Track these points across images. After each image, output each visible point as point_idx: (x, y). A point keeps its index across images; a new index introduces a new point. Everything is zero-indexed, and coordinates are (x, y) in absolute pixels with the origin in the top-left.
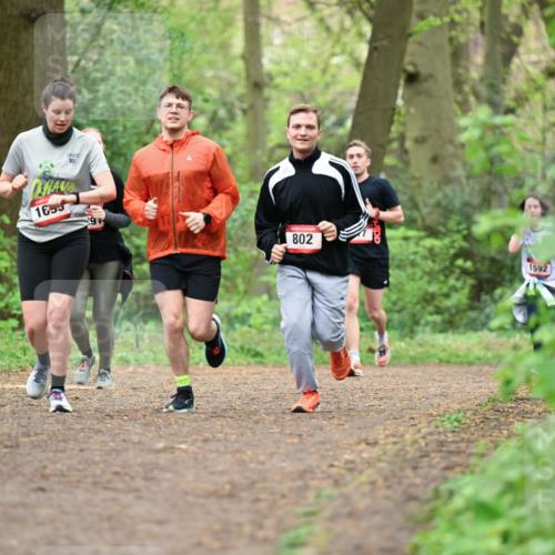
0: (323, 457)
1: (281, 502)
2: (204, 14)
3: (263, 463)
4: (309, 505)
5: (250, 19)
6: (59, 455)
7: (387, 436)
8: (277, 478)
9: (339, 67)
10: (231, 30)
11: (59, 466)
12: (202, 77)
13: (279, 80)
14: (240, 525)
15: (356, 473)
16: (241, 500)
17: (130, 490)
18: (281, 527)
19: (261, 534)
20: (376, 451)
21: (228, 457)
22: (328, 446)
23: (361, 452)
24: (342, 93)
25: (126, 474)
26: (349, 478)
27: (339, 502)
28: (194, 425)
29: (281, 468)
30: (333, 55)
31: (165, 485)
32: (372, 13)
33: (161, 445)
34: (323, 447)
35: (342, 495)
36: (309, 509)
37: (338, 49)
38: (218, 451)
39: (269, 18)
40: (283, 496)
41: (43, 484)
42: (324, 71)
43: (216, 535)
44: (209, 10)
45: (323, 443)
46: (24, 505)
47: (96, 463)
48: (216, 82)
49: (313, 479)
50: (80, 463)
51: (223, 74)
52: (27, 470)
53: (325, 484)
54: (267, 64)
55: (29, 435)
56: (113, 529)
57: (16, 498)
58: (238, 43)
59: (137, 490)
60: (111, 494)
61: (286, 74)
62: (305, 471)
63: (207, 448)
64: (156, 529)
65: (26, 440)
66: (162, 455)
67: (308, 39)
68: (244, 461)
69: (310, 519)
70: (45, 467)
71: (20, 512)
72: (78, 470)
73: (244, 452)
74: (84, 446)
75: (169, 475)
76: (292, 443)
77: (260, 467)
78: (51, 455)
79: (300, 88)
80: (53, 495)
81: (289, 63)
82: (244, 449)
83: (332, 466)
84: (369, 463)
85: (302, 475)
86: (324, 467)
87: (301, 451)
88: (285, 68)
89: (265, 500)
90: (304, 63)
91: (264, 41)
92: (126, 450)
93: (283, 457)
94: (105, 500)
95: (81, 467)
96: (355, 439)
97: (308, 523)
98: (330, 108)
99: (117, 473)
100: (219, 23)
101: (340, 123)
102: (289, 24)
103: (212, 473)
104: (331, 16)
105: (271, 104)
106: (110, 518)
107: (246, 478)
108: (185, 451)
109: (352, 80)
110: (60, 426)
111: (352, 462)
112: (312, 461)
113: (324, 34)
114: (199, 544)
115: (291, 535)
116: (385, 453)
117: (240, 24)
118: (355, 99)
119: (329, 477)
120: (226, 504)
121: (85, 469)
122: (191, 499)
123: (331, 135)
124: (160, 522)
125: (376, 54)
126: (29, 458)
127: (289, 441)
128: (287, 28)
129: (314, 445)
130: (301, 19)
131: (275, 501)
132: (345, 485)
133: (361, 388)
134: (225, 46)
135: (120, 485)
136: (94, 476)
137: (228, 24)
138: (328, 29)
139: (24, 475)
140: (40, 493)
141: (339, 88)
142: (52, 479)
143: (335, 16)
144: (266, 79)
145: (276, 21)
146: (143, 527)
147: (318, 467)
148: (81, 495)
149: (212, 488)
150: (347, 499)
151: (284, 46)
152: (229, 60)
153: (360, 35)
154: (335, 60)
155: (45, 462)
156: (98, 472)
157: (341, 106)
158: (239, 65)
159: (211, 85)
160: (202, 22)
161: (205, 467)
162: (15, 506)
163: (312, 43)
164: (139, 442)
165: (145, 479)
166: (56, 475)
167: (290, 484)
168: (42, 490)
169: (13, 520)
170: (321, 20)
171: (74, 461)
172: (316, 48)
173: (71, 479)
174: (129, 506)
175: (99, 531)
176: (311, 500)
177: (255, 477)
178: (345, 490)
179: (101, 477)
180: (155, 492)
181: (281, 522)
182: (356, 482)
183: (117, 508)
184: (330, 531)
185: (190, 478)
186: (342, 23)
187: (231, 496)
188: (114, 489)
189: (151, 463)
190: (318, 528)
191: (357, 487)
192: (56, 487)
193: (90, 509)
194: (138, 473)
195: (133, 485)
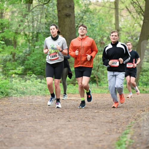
0: (133, 114)
1: (123, 124)
2: (106, 14)
3: (119, 115)
4: (129, 125)
5: (116, 16)
6: (73, 113)
7: (147, 109)
8: (122, 119)
9: (136, 26)
10: (112, 18)
11: (73, 116)
12: (106, 29)
13: (123, 29)
14: (114, 129)
15: (140, 118)
16: (114, 123)
17: (89, 121)
18: (123, 130)
19: (118, 131)
20: (144, 113)
21: (111, 114)
22: (134, 112)
23: (141, 113)
24: (137, 32)
25: (88, 118)
26: (138, 119)
27: (136, 124)
28: (103, 107)
29: (123, 116)
30: (135, 23)
31: (97, 120)
32: (144, 14)
33: (96, 111)
35: (136, 123)
37: (136, 22)
38: (109, 113)
39: (121, 15)
40: (123, 123)
41: (69, 120)
42: (133, 27)
43: (108, 131)
44: (107, 14)
45: (132, 111)
46: (65, 125)
47: (81, 115)
48: (109, 30)
49: (130, 119)
50: (78, 115)
51: (110, 28)
52: (66, 117)
53: (133, 120)
54: (120, 26)
55: (66, 109)
56: (85, 130)
57: (63, 123)
58: (114, 21)
59: (91, 121)
60: (85, 122)
61: (124, 28)
62: (128, 117)
63: (106, 112)
64: (95, 130)
65: (66, 110)
66: (96, 114)
67: (130, 20)
68: (115, 115)
69: (130, 128)
70: (70, 116)
71: (64, 126)
72: (78, 117)
73: (115, 113)
74: (79, 111)
75: (98, 118)
76: (126, 111)
77: (118, 116)
78: (71, 113)
79: (127, 31)
80: (72, 122)
81: (125, 25)
82: (115, 112)
83: (134, 116)
84: (143, 115)
85: (128, 118)
86: (133, 116)
87: (128, 112)
88: (124, 27)
89: (120, 124)
90: (128, 25)
91: (119, 20)
92: (88, 112)
93: (123, 114)
94: (83, 124)
95: (78, 116)
96: (140, 110)
97: (129, 129)
98: (134, 35)
99: (86, 118)
100: (109, 17)
101: (137, 39)
102: (125, 17)
103: (107, 118)
104: (134, 15)
105: (121, 35)
106: (84, 128)
107: (115, 119)
108: (102, 113)
109: (139, 29)
110: (73, 107)
111: (139, 115)
112: (130, 115)
113: (133, 19)
114: (104, 133)
115: (125, 131)
116: (146, 113)
117: (114, 16)
118: (140, 33)
119: (134, 118)
120: (111, 124)
121: (79, 117)
122: (103, 123)
123: (135, 42)
124: (96, 129)
125: (144, 23)
126: (67, 114)
127: (125, 110)
128: (125, 18)
129: (130, 111)
130: (128, 16)
131: (121, 124)
132: (137, 120)
133: (141, 99)
134: (111, 22)
135: (87, 120)
136: (81, 118)
137: (111, 17)
138: (134, 18)
139: (65, 118)
140: (69, 122)
141: (136, 31)
142: (71, 119)
143: (136, 15)
144: (120, 29)
145: (122, 16)
146: (92, 130)
147: (131, 116)
148: (78, 123)
149: (107, 121)
150: (138, 123)
151: (124, 22)
152: (111, 25)
153: (141, 19)
154: (135, 25)
155: (70, 115)
156: (82, 117)
157: (137, 35)
158: (114, 26)
159: (107, 30)
160: (106, 16)
161: (106, 116)
162: (63, 125)
163: (130, 21)
164: (91, 111)
165: (92, 119)
166: (72, 118)
167: (125, 120)
168: (69, 121)
169: (63, 128)
170: (132, 16)
171: (77, 115)
172: (131, 22)
173: (76, 119)
174: (89, 125)
175: (82, 130)
176: (130, 124)
177: (117, 119)
178: (137, 121)
179: (83, 118)
180: (95, 122)
181: (123, 129)
182: (140, 120)
183: (86, 125)
184: (134, 131)
185: (103, 119)
186: (137, 16)
187: (112, 123)
188: (85, 121)
189: (94, 115)
190: (131, 130)
191: (140, 121)
192: (73, 121)
193: (80, 126)
194: (91, 117)
195: (90, 120)
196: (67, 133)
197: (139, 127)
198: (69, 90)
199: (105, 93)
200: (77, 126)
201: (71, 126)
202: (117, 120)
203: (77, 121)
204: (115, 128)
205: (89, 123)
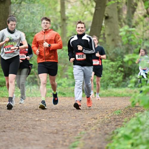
0: (82, 122)
1: (71, 135)
3: (65, 124)
4: (78, 136)
5: (62, 1)
6: (9, 122)
7: (100, 117)
8: (69, 128)
9: (86, 15)
10: (57, 5)
11: (9, 125)
13: (70, 18)
14: (59, 141)
15: (91, 127)
16: (59, 134)
18: (70, 142)
19: (65, 144)
20: (97, 121)
21: (56, 122)
22: (83, 119)
23: (93, 121)
24: (87, 22)
25: (27, 127)
26: (89, 128)
27: (86, 135)
28: (46, 114)
29: (71, 125)
30: (85, 11)
31: (38, 130)
33: (37, 119)
34: (82, 120)
35: (87, 133)
36: (78, 137)
37: (86, 10)
38: (53, 121)
39: (67, 1)
40: (71, 133)
41: (5, 130)
42: (82, 16)
43: (52, 144)
45: (82, 119)
47: (19, 124)
48: (53, 19)
49: (79, 129)
51: (55, 16)
53: (82, 130)
54: (67, 14)
55: (1, 117)
56: (24, 142)
58: (59, 8)
59: (31, 132)
60: (23, 133)
61: (72, 17)
62: (77, 126)
63: (50, 120)
64: (36, 142)
66: (37, 122)
67: (78, 7)
68: (60, 124)
69: (78, 139)
70: (5, 125)
72: (14, 126)
73: (60, 121)
74: (16, 119)
75: (39, 127)
76: (74, 119)
77: (65, 125)
78: (7, 122)
79: (76, 20)
80: (7, 133)
81: (73, 13)
82: (60, 120)
83: (85, 125)
84: (95, 124)
85: (76, 127)
86: (82, 125)
87: (76, 121)
88: (72, 15)
89: (66, 134)
90: (77, 14)
91: (66, 7)
92: (28, 120)
93: (71, 123)
94: (21, 134)
95: (15, 125)
96: (91, 117)
97: (78, 141)
99: (25, 127)
100: (53, 3)
101: (87, 30)
102: (73, 3)
103: (51, 127)
104: (84, 1)
105: (68, 25)
106: (23, 139)
107: (61, 128)
108: (44, 121)
109: (90, 18)
110: (9, 114)
111: (90, 124)
112: (79, 124)
113: (82, 6)
114: (48, 147)
115: (73, 144)
116: (99, 121)
117: (59, 3)
118: (91, 23)
119: (84, 128)
120: (55, 135)
122: (45, 134)
124: (37, 140)
125: (97, 11)
126: (1, 123)
127: (73, 118)
128: (72, 4)
129: (79, 119)
130: (76, 1)
131: (68, 135)
132: (88, 130)
134: (55, 9)
135: (26, 130)
136: (19, 128)
137: (56, 3)
138: (84, 4)
140: (4, 132)
144: (66, 18)
145: (69, 2)
146: (32, 142)
147: (81, 125)
148: (15, 133)
149: (51, 131)
150: (89, 134)
151: (71, 9)
152: (56, 13)
153: (92, 6)
154: (86, 13)
156: (20, 126)
157: (87, 26)
158: (59, 14)
160: (49, 2)
161: (49, 125)
164: (31, 118)
165: (33, 128)
166: (8, 128)
167: (73, 130)
170: (82, 2)
171: (13, 124)
172: (80, 9)
173: (12, 128)
174: (28, 136)
175: (20, 143)
176: (79, 134)
177: (63, 128)
178: (88, 132)
179: (21, 128)
180: (35, 132)
181: (70, 140)
182: (91, 129)
183: (25, 137)
184: (84, 143)
185: (45, 128)
186: (87, 2)
187: (57, 133)
188: (24, 131)
189: (35, 124)
190: (81, 142)
191: (91, 131)
192: (8, 131)
193: (18, 137)
194: (31, 127)
195: (29, 130)
196: (2, 146)
197: (90, 138)
198: (4, 93)
199: (48, 97)
200: (14, 138)
201: (7, 138)
202: (63, 130)
203: (14, 131)
204: (60, 139)
205: (29, 133)
